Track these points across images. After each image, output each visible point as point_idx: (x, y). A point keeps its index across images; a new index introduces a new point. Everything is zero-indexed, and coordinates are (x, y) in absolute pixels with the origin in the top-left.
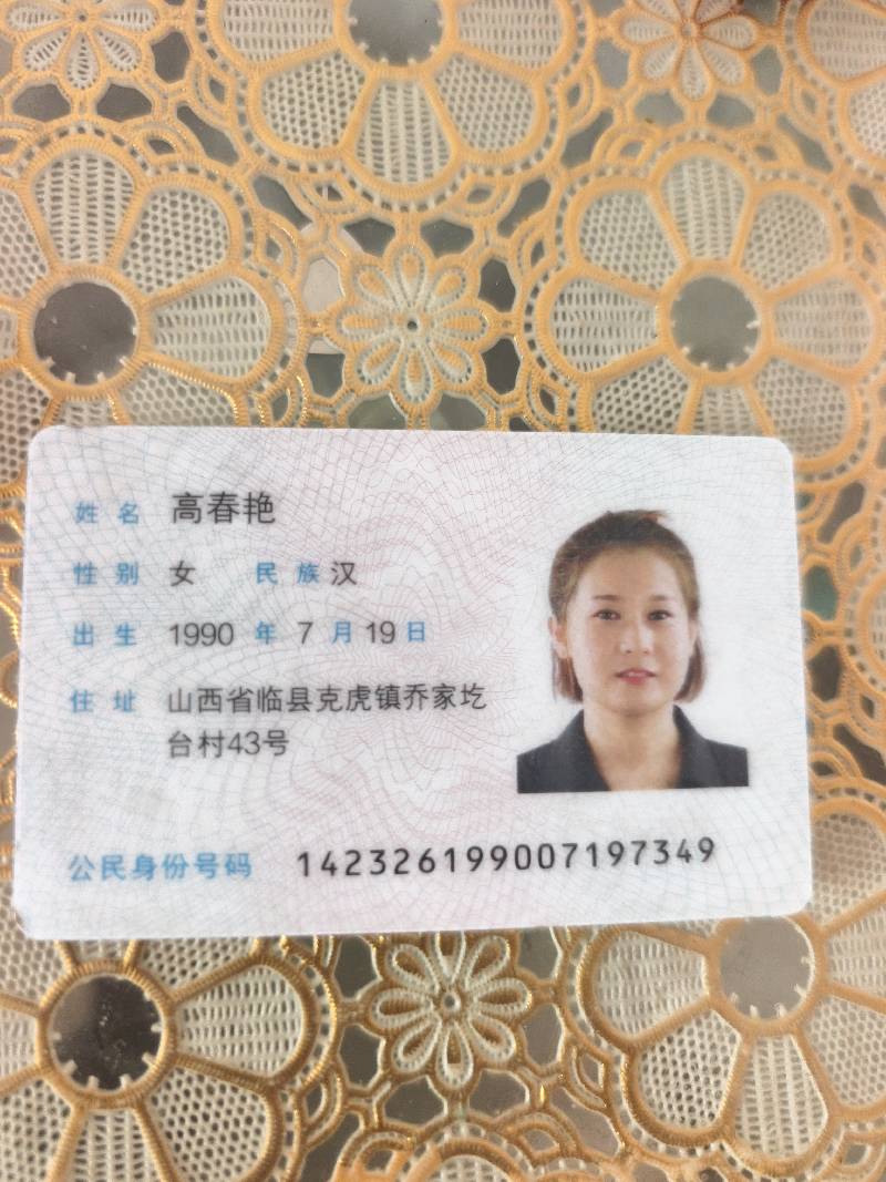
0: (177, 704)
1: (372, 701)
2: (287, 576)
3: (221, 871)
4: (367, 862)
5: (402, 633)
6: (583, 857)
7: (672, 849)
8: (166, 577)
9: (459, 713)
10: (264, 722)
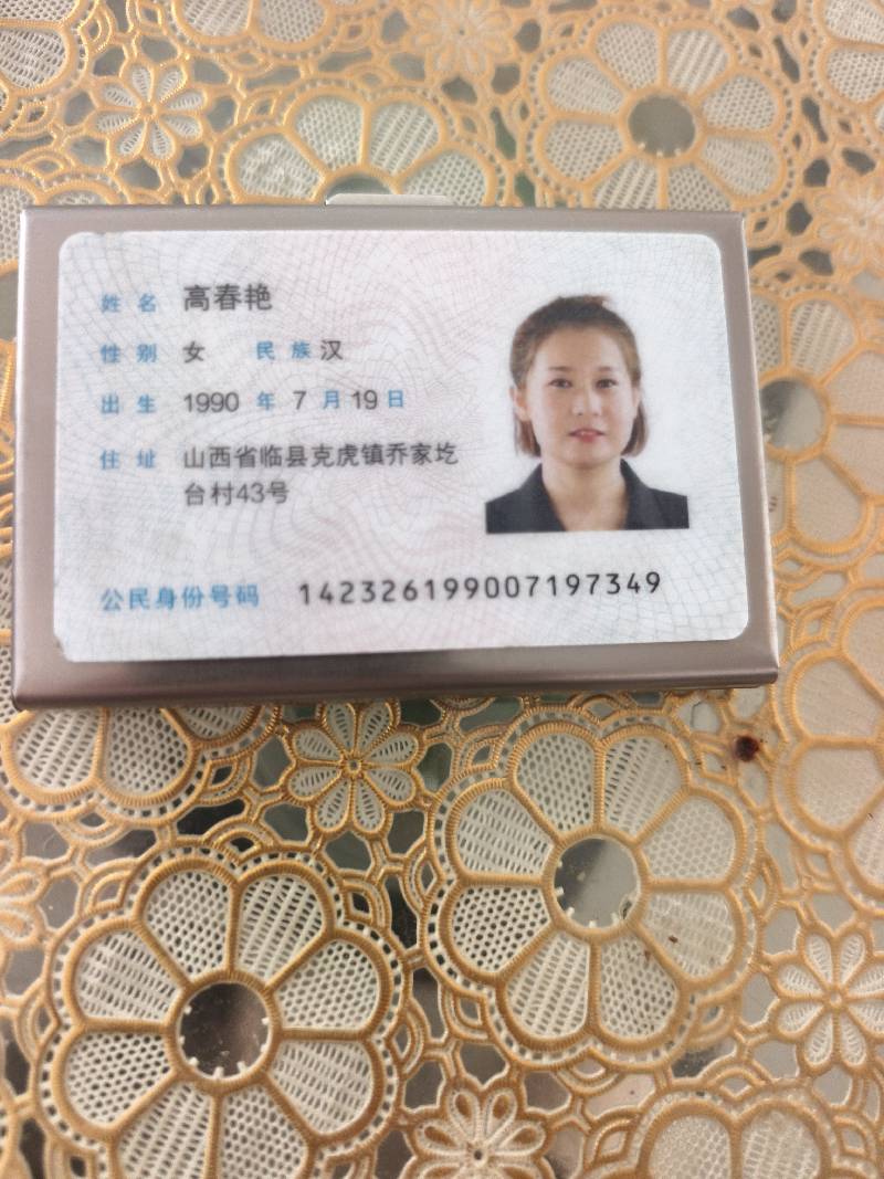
0: (192, 461)
1: (359, 457)
2: (283, 352)
3: (233, 600)
4: (359, 591)
5: (383, 400)
6: (544, 587)
7: (623, 581)
8: (181, 356)
9: (434, 468)
10: (268, 475)
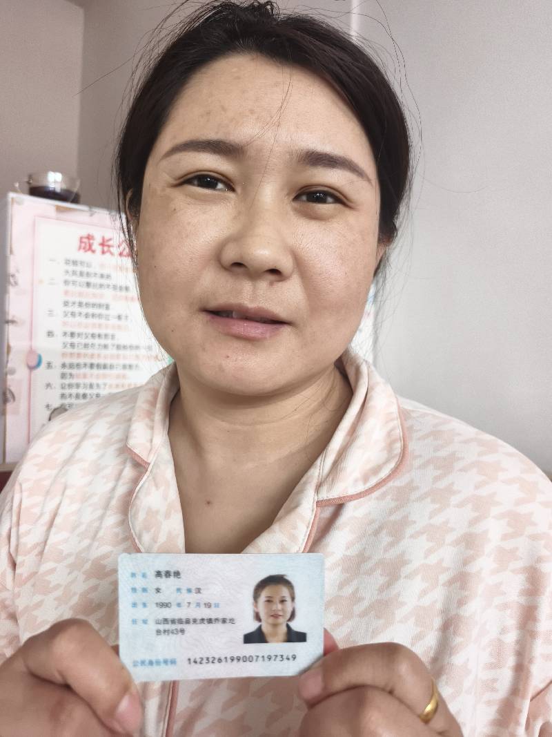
0: (158, 622)
1: (205, 622)
2: (184, 591)
3: (169, 663)
4: (205, 661)
5: (213, 606)
6: (260, 659)
7: (285, 657)
8: (154, 591)
9: (228, 625)
10: (179, 627)
